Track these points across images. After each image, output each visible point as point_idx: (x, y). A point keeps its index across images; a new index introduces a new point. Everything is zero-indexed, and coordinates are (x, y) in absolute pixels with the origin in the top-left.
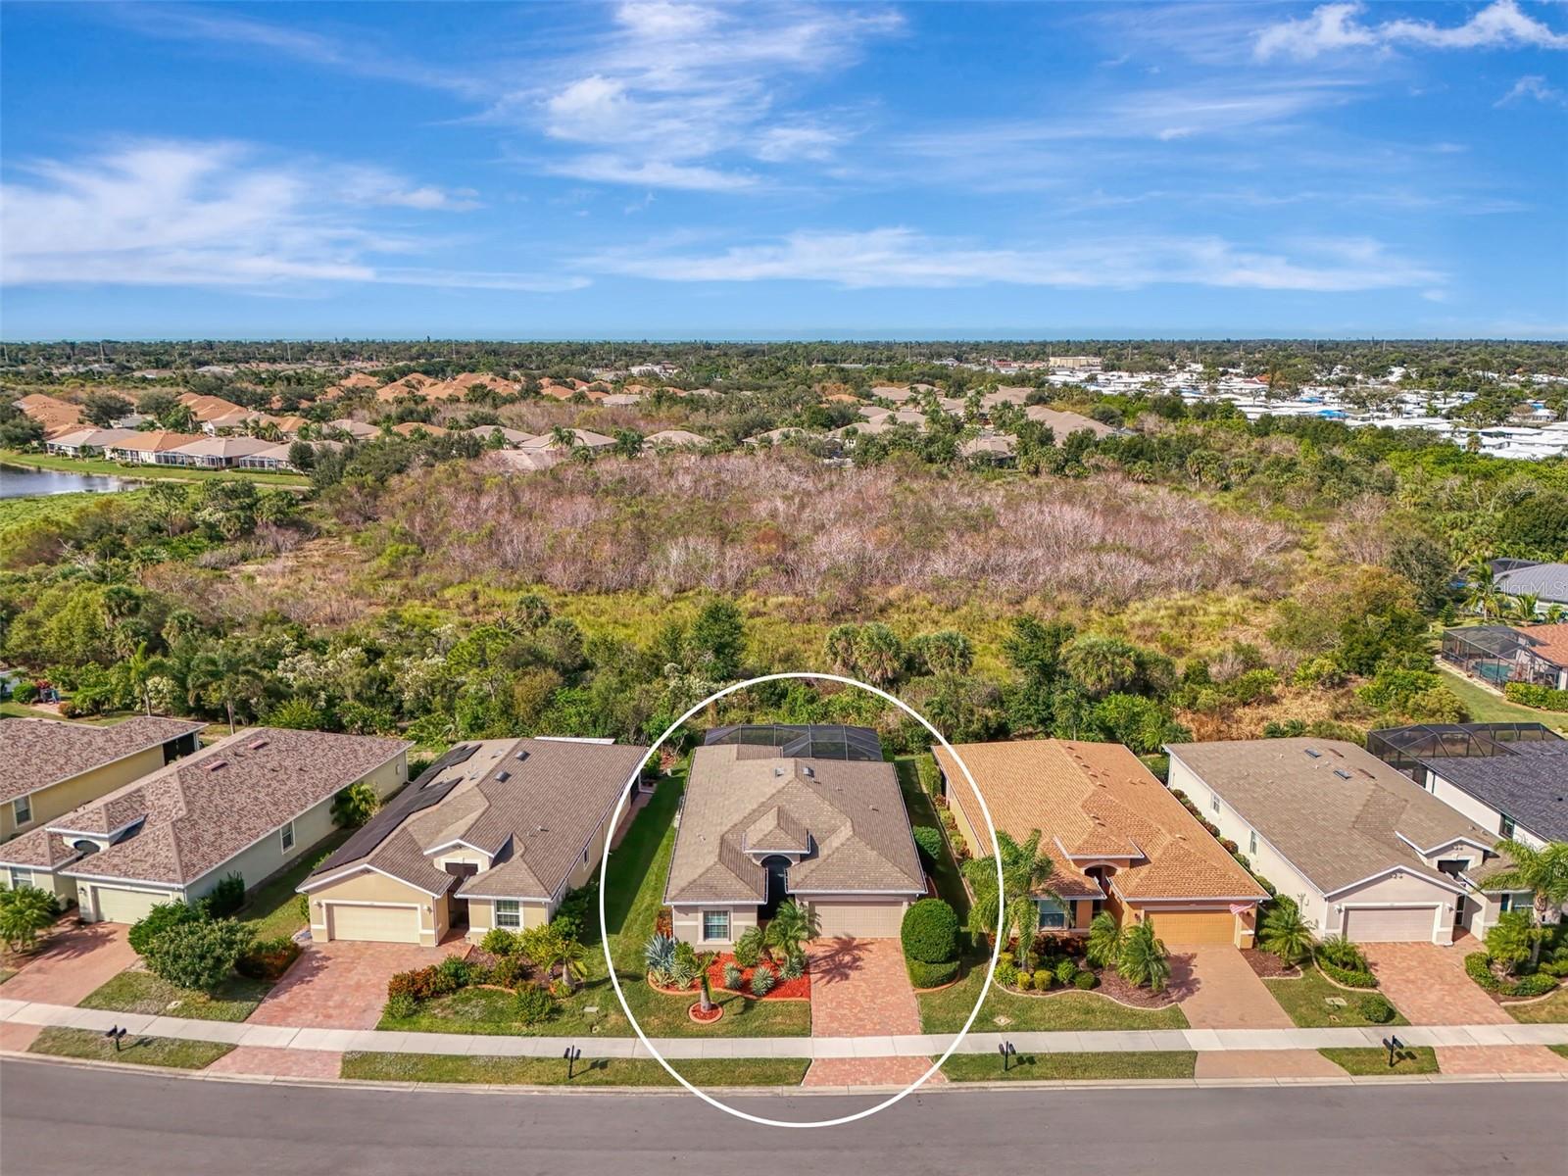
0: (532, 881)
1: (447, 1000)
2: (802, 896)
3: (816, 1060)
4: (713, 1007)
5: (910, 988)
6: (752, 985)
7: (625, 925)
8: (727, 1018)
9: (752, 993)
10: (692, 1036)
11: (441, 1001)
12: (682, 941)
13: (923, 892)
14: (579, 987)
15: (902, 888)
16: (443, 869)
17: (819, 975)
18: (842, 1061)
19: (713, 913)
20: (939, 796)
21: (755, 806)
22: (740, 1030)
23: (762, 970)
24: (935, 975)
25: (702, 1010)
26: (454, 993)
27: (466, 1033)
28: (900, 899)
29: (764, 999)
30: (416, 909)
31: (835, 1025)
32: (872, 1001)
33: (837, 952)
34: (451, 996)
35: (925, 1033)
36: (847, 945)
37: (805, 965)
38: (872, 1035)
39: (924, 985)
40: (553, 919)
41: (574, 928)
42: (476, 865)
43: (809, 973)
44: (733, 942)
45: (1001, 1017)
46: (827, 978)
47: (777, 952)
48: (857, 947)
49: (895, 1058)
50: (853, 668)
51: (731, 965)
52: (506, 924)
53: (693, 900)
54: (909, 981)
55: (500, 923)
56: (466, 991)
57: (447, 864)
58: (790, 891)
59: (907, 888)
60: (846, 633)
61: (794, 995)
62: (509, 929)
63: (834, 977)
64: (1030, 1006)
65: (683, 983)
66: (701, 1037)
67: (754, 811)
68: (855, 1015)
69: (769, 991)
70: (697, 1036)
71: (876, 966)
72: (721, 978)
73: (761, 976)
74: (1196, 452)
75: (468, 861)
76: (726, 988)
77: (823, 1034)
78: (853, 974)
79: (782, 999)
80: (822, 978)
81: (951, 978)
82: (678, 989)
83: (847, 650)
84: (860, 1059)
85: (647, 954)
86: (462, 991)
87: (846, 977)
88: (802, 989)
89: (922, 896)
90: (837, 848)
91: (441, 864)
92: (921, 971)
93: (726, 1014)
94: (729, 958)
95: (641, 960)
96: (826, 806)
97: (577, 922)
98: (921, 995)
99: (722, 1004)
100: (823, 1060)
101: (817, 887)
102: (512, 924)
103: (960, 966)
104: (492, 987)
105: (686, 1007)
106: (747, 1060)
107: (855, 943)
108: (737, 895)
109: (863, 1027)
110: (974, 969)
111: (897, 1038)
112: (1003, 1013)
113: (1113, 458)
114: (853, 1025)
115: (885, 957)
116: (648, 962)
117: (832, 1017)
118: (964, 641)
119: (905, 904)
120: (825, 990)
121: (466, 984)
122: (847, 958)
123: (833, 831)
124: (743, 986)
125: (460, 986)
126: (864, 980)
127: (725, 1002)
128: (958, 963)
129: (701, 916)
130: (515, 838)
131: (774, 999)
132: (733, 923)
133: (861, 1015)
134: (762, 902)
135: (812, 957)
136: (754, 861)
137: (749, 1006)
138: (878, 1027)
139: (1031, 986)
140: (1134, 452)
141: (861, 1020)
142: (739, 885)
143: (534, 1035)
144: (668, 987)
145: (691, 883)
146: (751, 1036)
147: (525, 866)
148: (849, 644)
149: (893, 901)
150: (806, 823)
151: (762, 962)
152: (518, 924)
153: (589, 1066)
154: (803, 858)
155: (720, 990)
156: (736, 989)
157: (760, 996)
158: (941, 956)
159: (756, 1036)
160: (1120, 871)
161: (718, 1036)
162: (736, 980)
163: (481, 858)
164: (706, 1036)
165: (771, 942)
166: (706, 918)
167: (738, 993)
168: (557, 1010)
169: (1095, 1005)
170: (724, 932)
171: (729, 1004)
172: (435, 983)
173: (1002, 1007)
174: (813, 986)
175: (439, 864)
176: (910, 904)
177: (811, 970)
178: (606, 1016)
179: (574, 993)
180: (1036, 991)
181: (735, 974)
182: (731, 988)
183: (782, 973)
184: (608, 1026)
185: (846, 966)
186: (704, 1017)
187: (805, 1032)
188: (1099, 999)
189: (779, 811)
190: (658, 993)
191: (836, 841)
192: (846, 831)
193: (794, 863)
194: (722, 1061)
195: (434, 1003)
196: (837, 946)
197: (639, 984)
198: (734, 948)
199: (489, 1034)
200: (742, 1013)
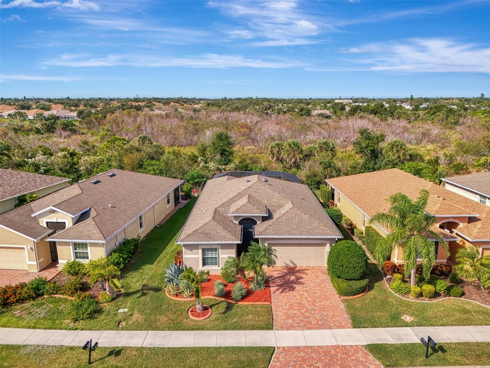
0: (96, 231)
1: (27, 305)
2: (264, 240)
3: (279, 348)
4: (205, 309)
5: (337, 296)
6: (232, 294)
7: (158, 260)
8: (214, 316)
9: (232, 299)
10: (188, 330)
11: (23, 305)
12: (188, 267)
13: (340, 237)
14: (118, 296)
15: (327, 235)
16: (45, 225)
17: (276, 288)
18: (298, 348)
19: (208, 250)
20: (331, 201)
21: (235, 194)
22: (222, 326)
23: (239, 284)
24: (354, 287)
25: (198, 310)
26: (34, 300)
27: (29, 328)
28: (325, 242)
29: (240, 303)
30: (23, 248)
31: (290, 321)
32: (313, 304)
33: (286, 274)
34: (32, 302)
35: (355, 327)
36: (292, 270)
37: (267, 282)
38: (317, 329)
39: (347, 294)
40: (109, 254)
41: (121, 259)
42: (65, 223)
43: (269, 287)
44: (221, 267)
45: (406, 316)
46: (281, 290)
47: (249, 273)
48: (298, 271)
49: (337, 347)
50: (281, 161)
51: (219, 281)
52: (81, 258)
53: (195, 241)
54: (335, 292)
55: (77, 257)
56: (44, 298)
57: (47, 223)
58: (256, 237)
59: (330, 235)
60: (278, 145)
61: (260, 300)
62: (82, 261)
63: (286, 289)
64: (424, 308)
65: (187, 293)
66: (195, 330)
67: (235, 196)
68: (303, 314)
69: (243, 298)
70: (192, 329)
71: (312, 282)
72: (212, 289)
73: (237, 288)
74: (398, 111)
75: (59, 220)
76: (215, 296)
77: (282, 328)
78: (298, 287)
79: (252, 303)
80: (278, 290)
81: (364, 290)
82: (183, 297)
83: (278, 152)
84: (311, 347)
85: (166, 275)
86: (40, 299)
87: (293, 289)
88: (265, 297)
89: (339, 240)
90: (284, 214)
91: (43, 222)
92: (345, 285)
93: (214, 313)
94: (217, 277)
95: (162, 279)
96: (276, 194)
97: (125, 256)
98: (346, 301)
99: (211, 307)
100: (284, 348)
101: (273, 235)
102: (84, 258)
103: (369, 282)
104: (61, 296)
105: (187, 309)
106: (226, 348)
107: (297, 269)
108: (224, 238)
109: (310, 322)
110: (376, 284)
111: (336, 331)
112: (405, 313)
113: (367, 113)
114: (302, 321)
115: (317, 277)
116: (166, 280)
117: (288, 316)
118: (333, 144)
119: (328, 245)
120: (280, 297)
121: (42, 295)
122: (293, 278)
123: (280, 206)
124: (227, 295)
125: (38, 295)
126: (304, 290)
127: (214, 305)
128: (367, 280)
129: (200, 251)
130: (92, 209)
131: (247, 303)
132: (221, 256)
133: (308, 314)
134: (239, 242)
135: (271, 277)
136: (234, 221)
137: (229, 307)
138: (320, 323)
139: (420, 295)
140: (374, 112)
141: (308, 317)
142: (224, 233)
143: (77, 329)
144: (177, 295)
145: (194, 232)
146: (230, 329)
147: (94, 223)
148: (280, 150)
149: (320, 243)
150: (265, 202)
151: (239, 280)
152: (88, 258)
153: (107, 353)
154: (264, 219)
155: (211, 297)
156: (222, 297)
157: (237, 301)
158: (357, 275)
159: (234, 329)
160: (461, 225)
161: (207, 329)
162: (222, 290)
163: (67, 219)
164: (198, 329)
165: (244, 265)
166: (203, 254)
167: (223, 299)
168: (99, 311)
169: (468, 307)
170: (215, 262)
171: (216, 306)
172: (21, 293)
173: (404, 309)
174: (272, 295)
175: (42, 222)
176: (331, 245)
177: (271, 285)
178: (131, 315)
179: (113, 299)
180: (423, 298)
181: (221, 287)
182: (219, 296)
183: (252, 286)
184: (131, 322)
185: (293, 282)
186: (198, 316)
187: (269, 326)
188: (469, 303)
189: (249, 195)
190: (170, 299)
191: (283, 211)
192: (288, 206)
193: (258, 222)
194: (208, 349)
195: (19, 306)
196: (285, 271)
197: (158, 294)
198: (221, 271)
199: (46, 329)
200: (224, 313)
